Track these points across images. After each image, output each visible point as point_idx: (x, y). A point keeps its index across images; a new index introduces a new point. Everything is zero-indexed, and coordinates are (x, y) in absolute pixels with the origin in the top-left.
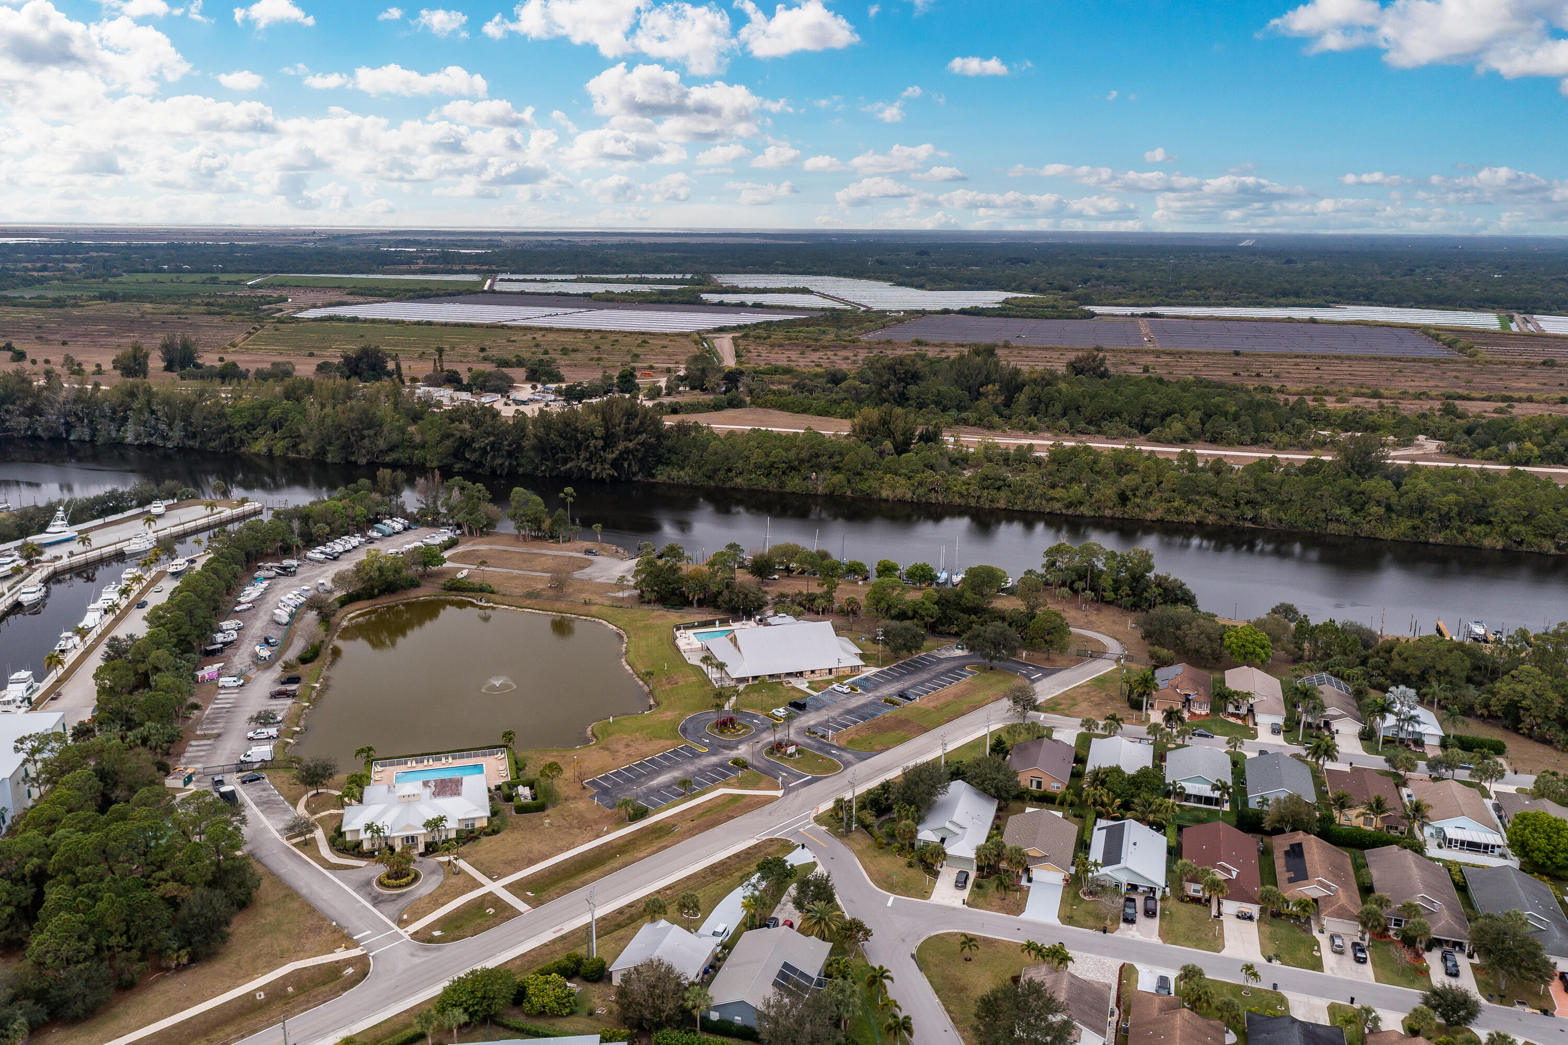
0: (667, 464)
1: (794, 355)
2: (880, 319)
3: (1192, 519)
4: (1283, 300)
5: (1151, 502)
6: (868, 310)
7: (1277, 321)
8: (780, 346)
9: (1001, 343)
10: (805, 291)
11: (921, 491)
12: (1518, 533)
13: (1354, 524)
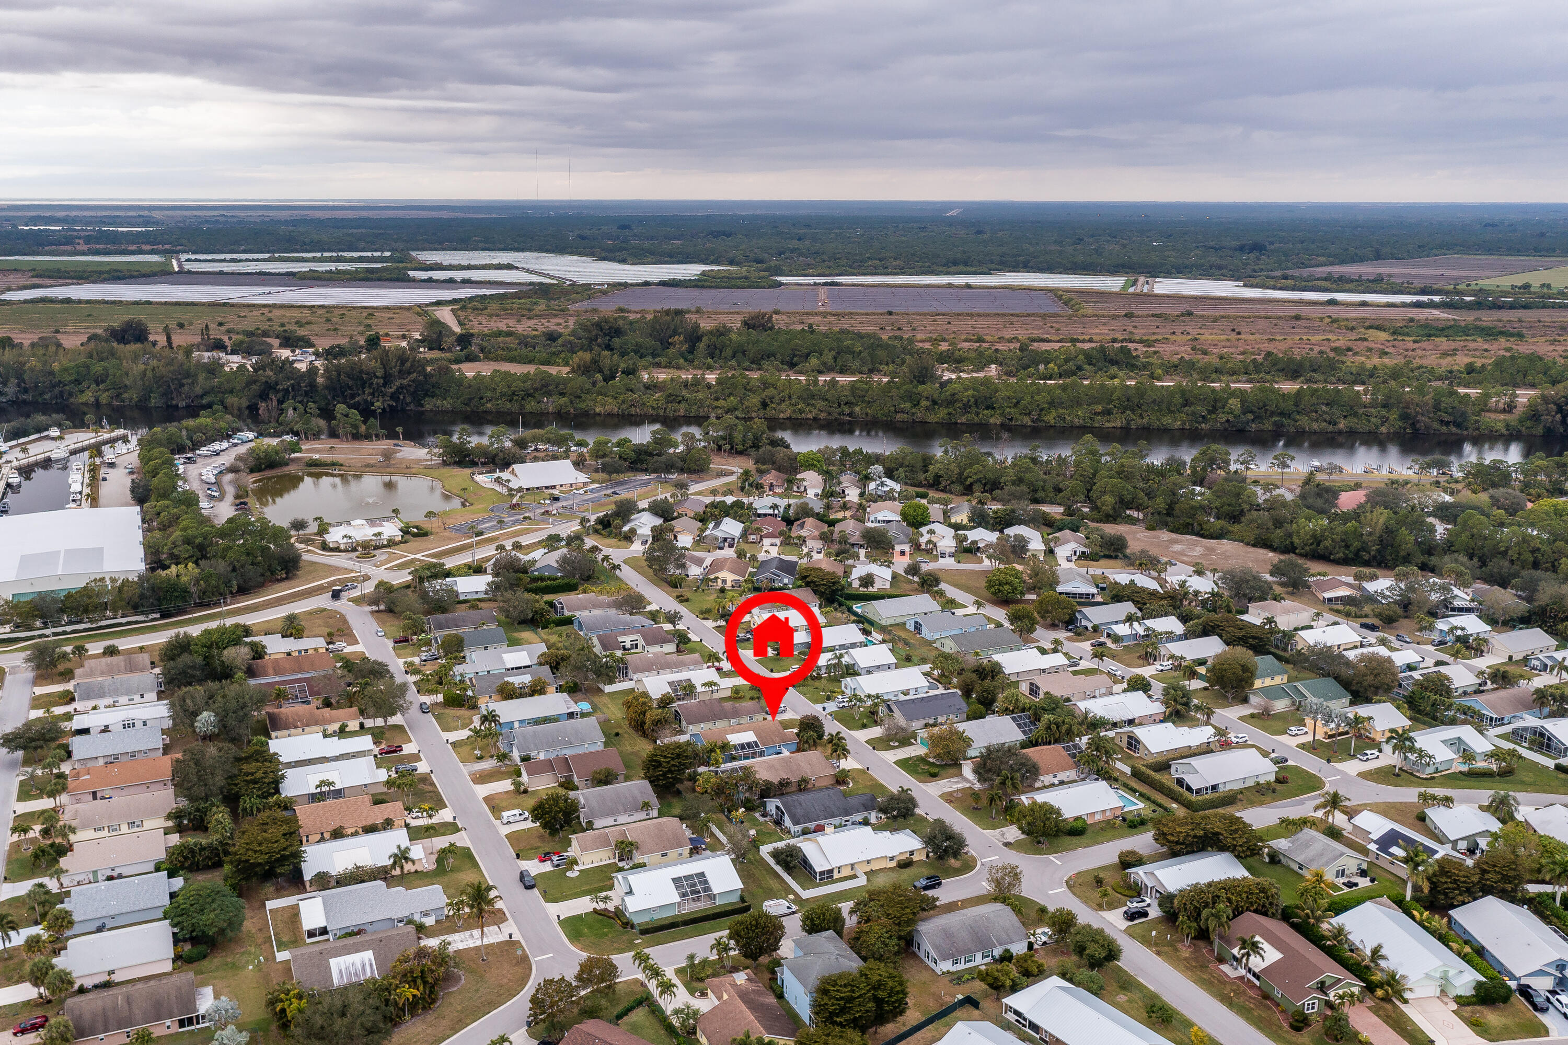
0: (433, 397)
1: (512, 323)
2: (586, 290)
3: (810, 416)
4: (953, 269)
5: (783, 406)
6: (574, 284)
7: (939, 286)
8: (497, 316)
9: (693, 309)
10: (510, 267)
11: (624, 406)
12: (1009, 413)
13: (913, 414)
